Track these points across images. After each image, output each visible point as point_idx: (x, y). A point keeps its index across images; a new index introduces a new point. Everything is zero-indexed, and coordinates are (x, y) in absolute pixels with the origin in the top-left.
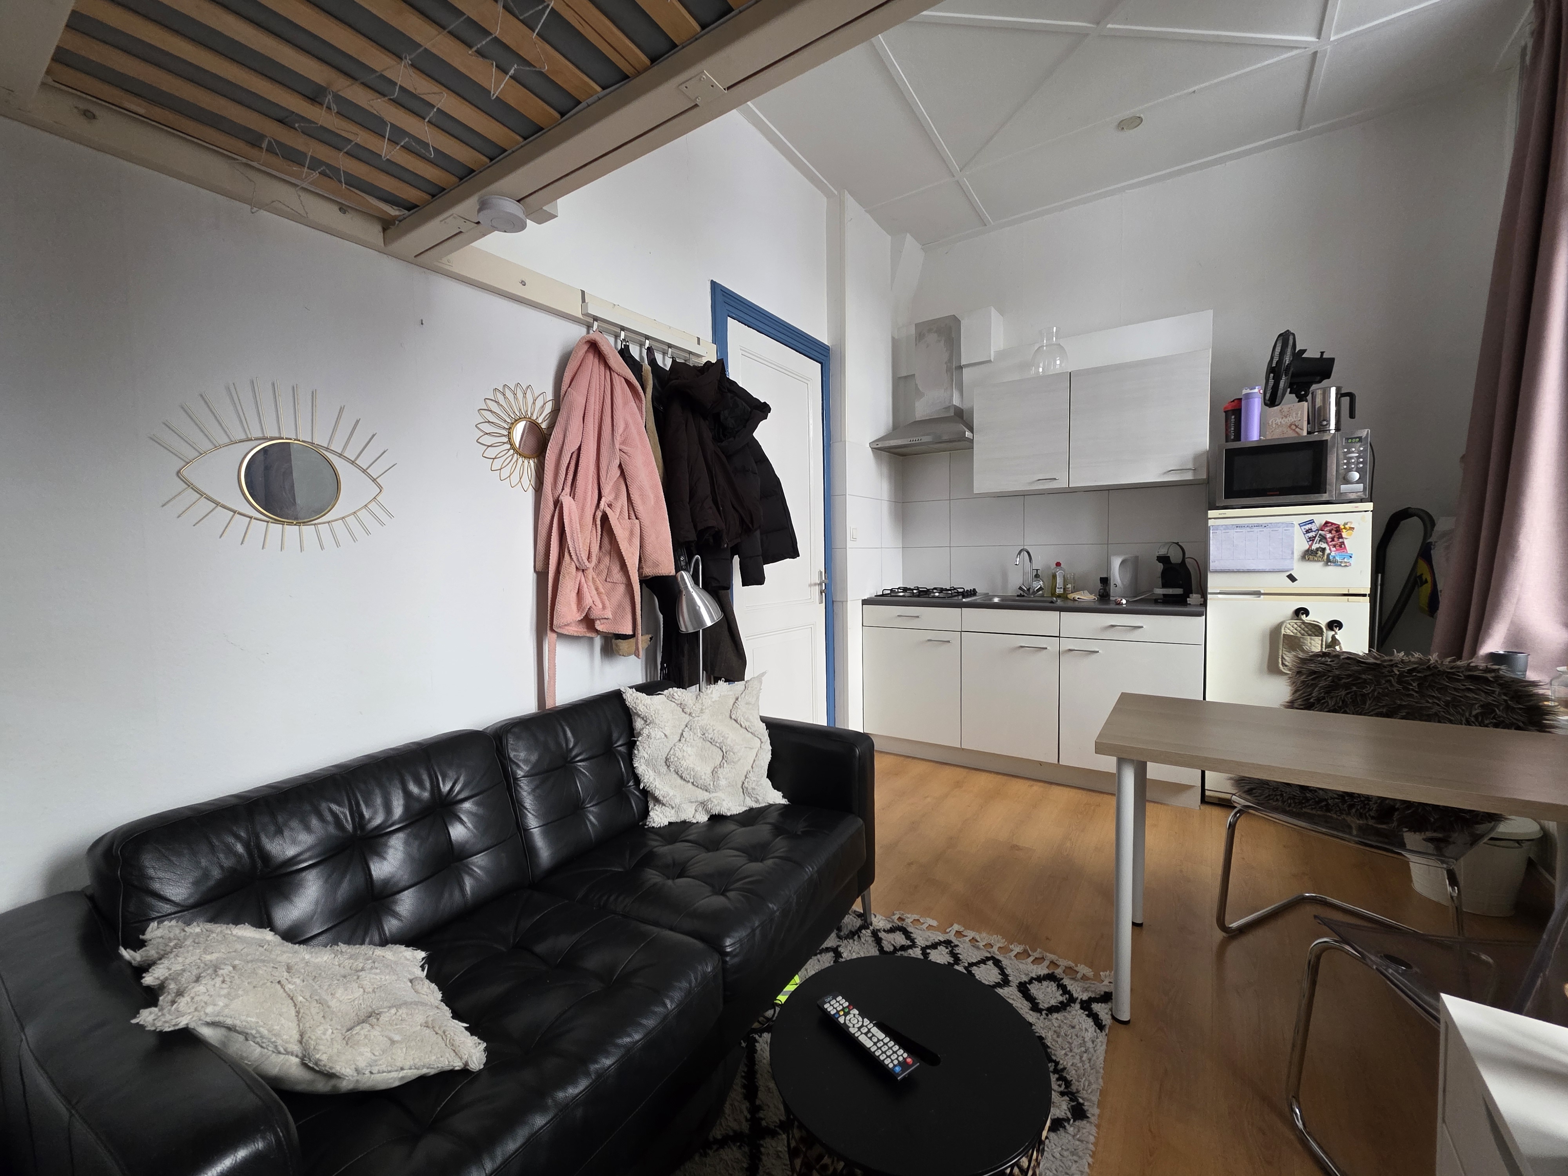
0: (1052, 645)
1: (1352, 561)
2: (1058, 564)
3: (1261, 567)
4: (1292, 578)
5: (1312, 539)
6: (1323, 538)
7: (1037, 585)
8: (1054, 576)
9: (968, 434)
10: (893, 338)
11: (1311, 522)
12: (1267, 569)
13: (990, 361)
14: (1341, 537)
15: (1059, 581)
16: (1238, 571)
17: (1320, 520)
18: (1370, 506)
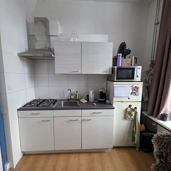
0: (80, 119)
1: (139, 95)
2: (77, 92)
3: (124, 96)
4: (129, 98)
5: (133, 90)
6: (135, 90)
7: (72, 97)
8: (76, 95)
9: (53, 55)
10: (27, 22)
11: (133, 86)
12: (125, 96)
13: (58, 36)
14: (138, 90)
15: (77, 96)
16: (120, 97)
17: (134, 86)
18: (142, 83)
